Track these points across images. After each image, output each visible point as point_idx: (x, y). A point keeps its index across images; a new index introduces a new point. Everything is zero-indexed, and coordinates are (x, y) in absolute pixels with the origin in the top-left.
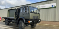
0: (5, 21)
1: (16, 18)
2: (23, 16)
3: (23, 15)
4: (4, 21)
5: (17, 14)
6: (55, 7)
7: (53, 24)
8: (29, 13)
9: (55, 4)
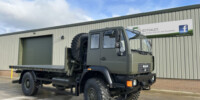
0: (20, 81)
1: (70, 68)
2: (103, 63)
3: (104, 59)
4: (14, 82)
5: (77, 55)
6: (190, 33)
7: (186, 89)
8: (125, 53)
9: (189, 24)
